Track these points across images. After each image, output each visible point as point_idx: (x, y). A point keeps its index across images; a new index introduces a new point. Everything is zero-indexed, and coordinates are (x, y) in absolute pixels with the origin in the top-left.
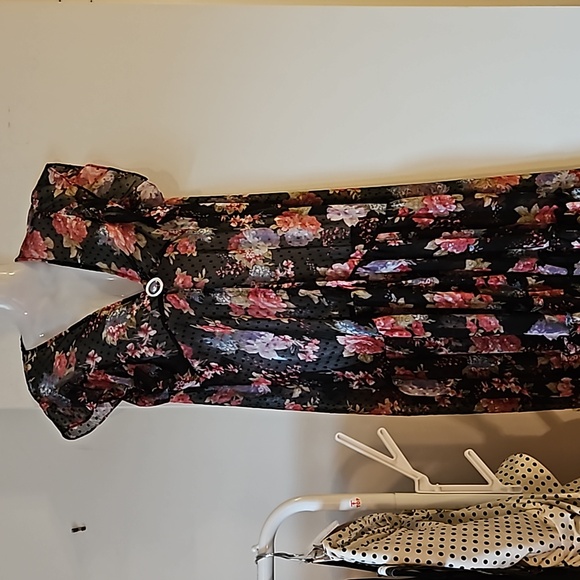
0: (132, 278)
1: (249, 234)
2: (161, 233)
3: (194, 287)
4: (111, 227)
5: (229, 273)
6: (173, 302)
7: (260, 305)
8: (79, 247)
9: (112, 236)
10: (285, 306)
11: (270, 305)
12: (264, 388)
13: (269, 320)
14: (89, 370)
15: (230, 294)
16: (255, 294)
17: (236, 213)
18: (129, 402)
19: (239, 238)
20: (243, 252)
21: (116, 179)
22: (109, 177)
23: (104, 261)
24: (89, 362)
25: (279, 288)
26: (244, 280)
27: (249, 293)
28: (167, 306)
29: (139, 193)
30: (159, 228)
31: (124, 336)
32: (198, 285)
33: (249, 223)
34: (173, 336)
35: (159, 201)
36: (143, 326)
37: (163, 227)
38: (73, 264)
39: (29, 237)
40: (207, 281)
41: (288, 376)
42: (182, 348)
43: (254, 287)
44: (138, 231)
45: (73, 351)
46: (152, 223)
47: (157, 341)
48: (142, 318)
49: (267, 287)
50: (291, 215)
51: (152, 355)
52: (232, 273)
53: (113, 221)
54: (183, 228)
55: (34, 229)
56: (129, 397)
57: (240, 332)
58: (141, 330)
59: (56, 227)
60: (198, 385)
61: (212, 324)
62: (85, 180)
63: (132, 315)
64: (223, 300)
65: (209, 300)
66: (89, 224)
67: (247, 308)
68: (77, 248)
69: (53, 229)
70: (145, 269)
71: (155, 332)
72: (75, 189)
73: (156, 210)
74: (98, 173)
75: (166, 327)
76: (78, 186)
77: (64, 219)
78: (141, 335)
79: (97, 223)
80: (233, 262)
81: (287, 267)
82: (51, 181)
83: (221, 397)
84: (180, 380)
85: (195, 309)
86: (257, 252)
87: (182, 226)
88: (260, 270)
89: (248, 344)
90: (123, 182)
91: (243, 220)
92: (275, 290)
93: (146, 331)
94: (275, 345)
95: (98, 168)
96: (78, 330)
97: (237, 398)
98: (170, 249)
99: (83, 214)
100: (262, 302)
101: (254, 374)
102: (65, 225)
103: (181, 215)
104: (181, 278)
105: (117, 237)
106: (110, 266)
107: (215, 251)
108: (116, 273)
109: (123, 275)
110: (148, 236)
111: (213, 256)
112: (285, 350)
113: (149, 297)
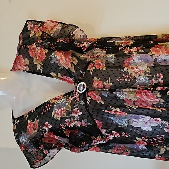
0: (69, 82)
1: (136, 58)
2: (86, 57)
3: (104, 88)
4: (58, 53)
5: (124, 80)
6: (92, 96)
7: (143, 99)
8: (41, 64)
9: (58, 58)
10: (158, 101)
11: (149, 100)
12: (142, 146)
13: (149, 109)
14: (45, 132)
15: (125, 93)
16: (140, 93)
17: (127, 46)
18: (67, 149)
19: (130, 60)
20: (133, 68)
21: (63, 28)
22: (59, 27)
23: (54, 72)
24: (45, 127)
25: (154, 90)
26: (133, 84)
27: (137, 93)
28: (88, 98)
29: (74, 35)
30: (85, 54)
31: (64, 115)
32: (106, 87)
33: (135, 52)
34: (91, 116)
35: (85, 39)
36: (75, 110)
37: (87, 54)
38: (38, 73)
39: (17, 58)
40: (111, 84)
41: (157, 141)
42: (97, 122)
43: (139, 89)
44: (73, 55)
45: (37, 121)
46: (81, 51)
47: (82, 118)
48: (74, 105)
49: (147, 89)
50: (160, 47)
51: (79, 126)
52: (126, 80)
53: (59, 50)
54: (98, 54)
55: (20, 54)
56: (66, 146)
57: (130, 115)
58: (74, 112)
59: (30, 53)
60: (105, 142)
61: (114, 110)
62: (47, 28)
63: (69, 103)
64: (121, 96)
65: (112, 96)
66: (47, 51)
67: (135, 101)
68: (40, 64)
69: (29, 54)
70: (77, 77)
71: (81, 113)
72: (41, 33)
73: (83, 43)
74: (53, 24)
75: (88, 110)
76: (43, 32)
77: (34, 49)
78: (74, 114)
79: (51, 51)
80: (127, 74)
81: (159, 77)
82: (29, 29)
83: (118, 150)
84: (95, 139)
85: (104, 101)
86: (141, 68)
87: (97, 53)
88: (143, 79)
89: (135, 121)
90: (66, 29)
91: (132, 50)
92: (152, 91)
93: (76, 112)
94: (150, 123)
95: (53, 22)
96: (40, 110)
97: (127, 151)
98: (90, 66)
99: (44, 46)
100: (145, 98)
101: (137, 138)
102: (35, 52)
103: (96, 47)
104: (96, 82)
105: (61, 59)
106: (57, 75)
107: (116, 67)
108: (61, 79)
109: (65, 80)
110: (78, 59)
111: (115, 70)
112: (156, 126)
113: (78, 93)
